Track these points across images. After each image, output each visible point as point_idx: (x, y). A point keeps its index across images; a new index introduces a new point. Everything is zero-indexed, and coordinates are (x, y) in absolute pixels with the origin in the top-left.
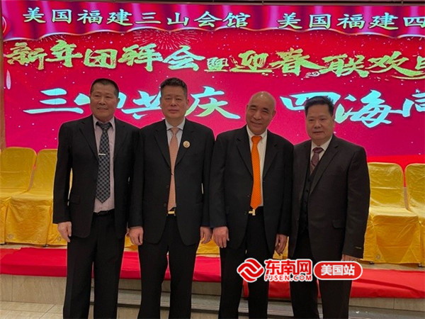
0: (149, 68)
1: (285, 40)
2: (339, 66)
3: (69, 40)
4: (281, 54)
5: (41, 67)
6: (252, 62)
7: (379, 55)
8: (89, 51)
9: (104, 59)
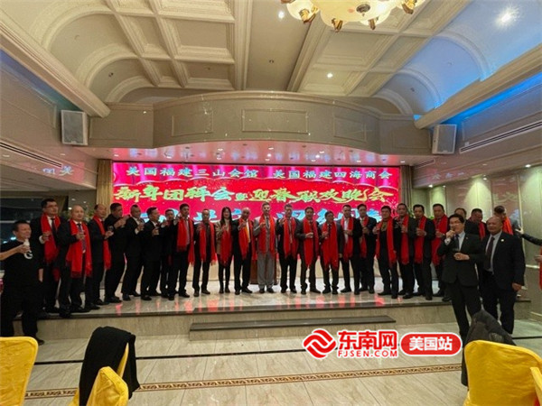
0: (203, 200)
1: (276, 184)
2: (306, 196)
3: (155, 185)
4: (275, 191)
5: (137, 201)
6: (260, 195)
7: (325, 191)
8: (167, 191)
9: (176, 195)
